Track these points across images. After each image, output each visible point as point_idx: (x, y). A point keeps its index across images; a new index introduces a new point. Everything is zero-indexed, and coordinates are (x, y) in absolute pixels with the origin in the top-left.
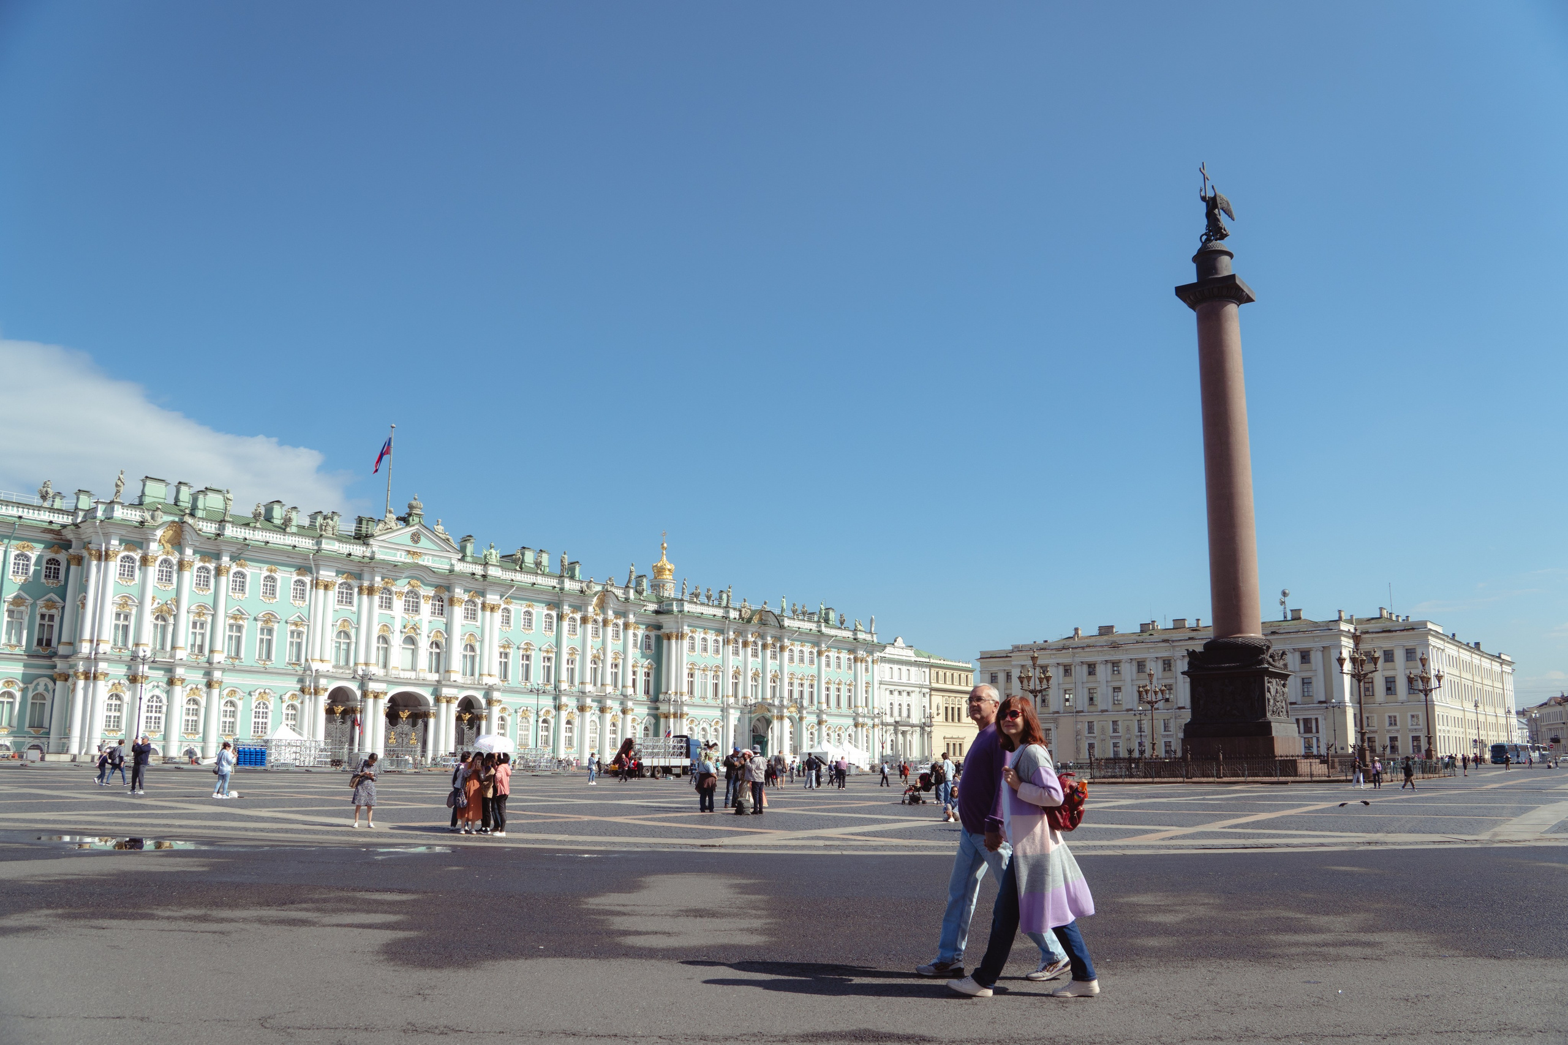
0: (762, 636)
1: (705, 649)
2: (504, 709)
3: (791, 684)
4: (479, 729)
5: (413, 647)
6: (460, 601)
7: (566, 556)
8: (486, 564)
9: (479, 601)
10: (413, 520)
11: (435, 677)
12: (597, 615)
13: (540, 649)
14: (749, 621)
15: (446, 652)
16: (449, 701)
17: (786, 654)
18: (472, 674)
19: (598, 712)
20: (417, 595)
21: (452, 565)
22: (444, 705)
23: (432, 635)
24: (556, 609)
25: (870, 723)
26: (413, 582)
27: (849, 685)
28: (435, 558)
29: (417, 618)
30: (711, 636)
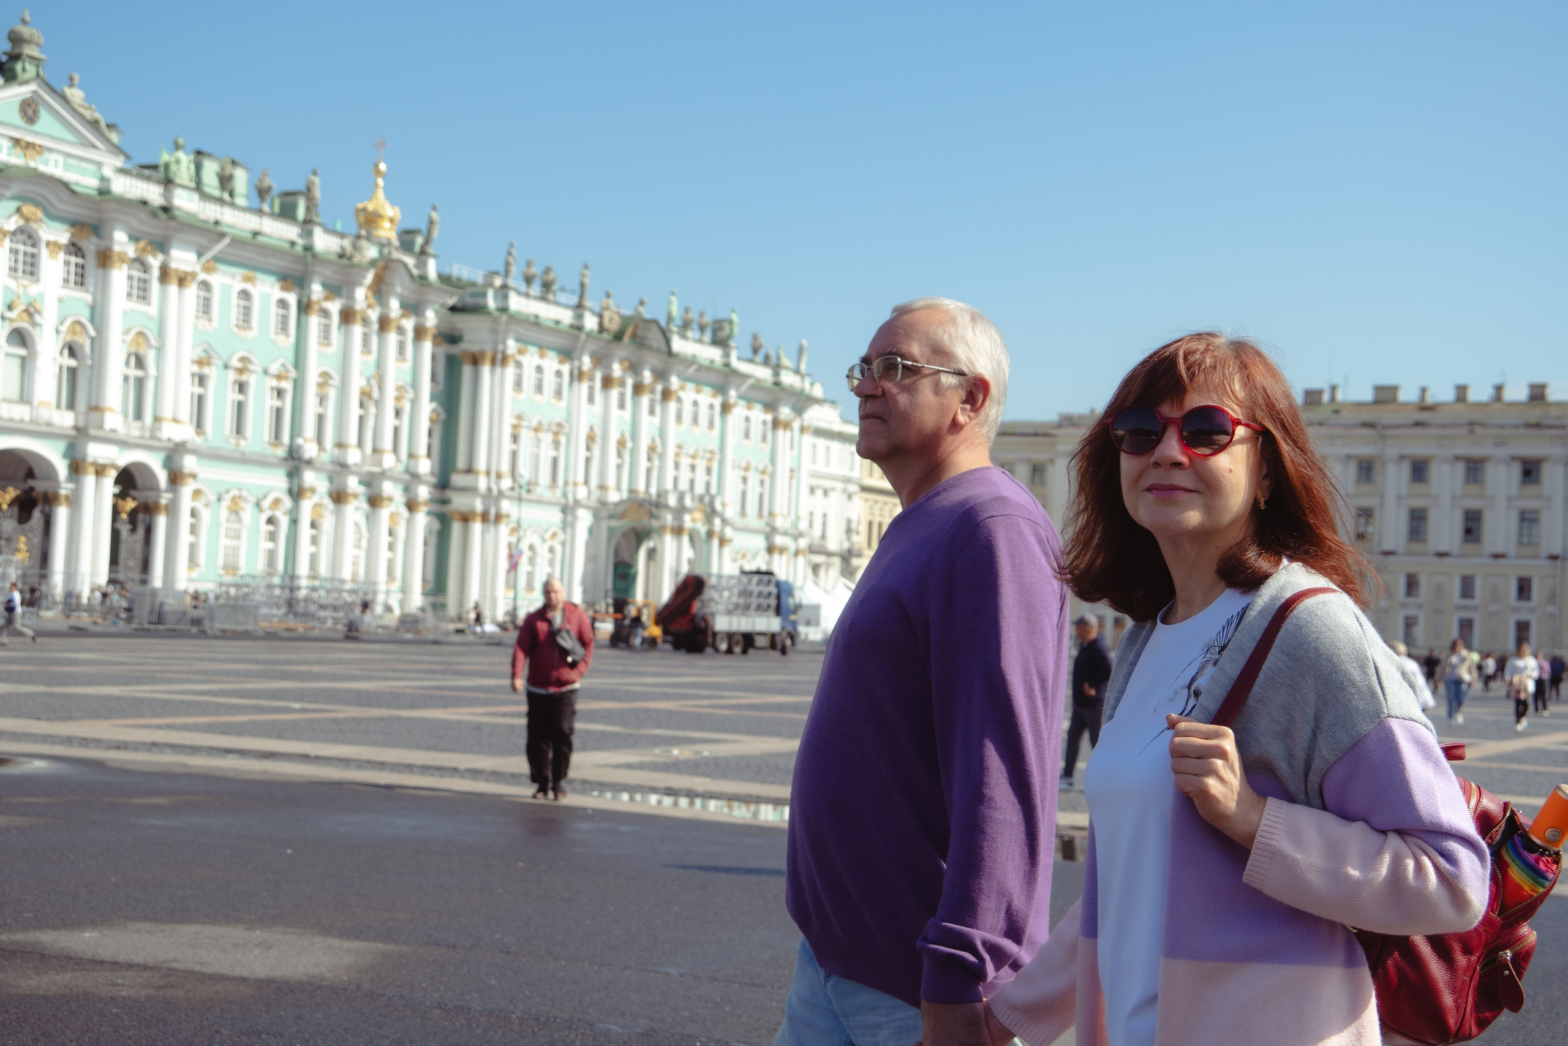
0: (634, 368)
1: (539, 388)
2: (197, 493)
3: (677, 465)
4: (149, 531)
5: (22, 352)
6: (122, 258)
7: (317, 180)
8: (168, 182)
9: (155, 262)
10: (24, 70)
11: (66, 420)
12: (370, 306)
13: (266, 372)
14: (618, 337)
15: (92, 367)
16: (100, 471)
17: (672, 406)
18: (139, 415)
19: (365, 506)
20: (32, 239)
21: (103, 179)
22: (89, 480)
23: (64, 328)
24: (297, 290)
25: (792, 548)
26: (27, 209)
27: (763, 472)
28: (71, 161)
29: (34, 290)
30: (551, 363)
